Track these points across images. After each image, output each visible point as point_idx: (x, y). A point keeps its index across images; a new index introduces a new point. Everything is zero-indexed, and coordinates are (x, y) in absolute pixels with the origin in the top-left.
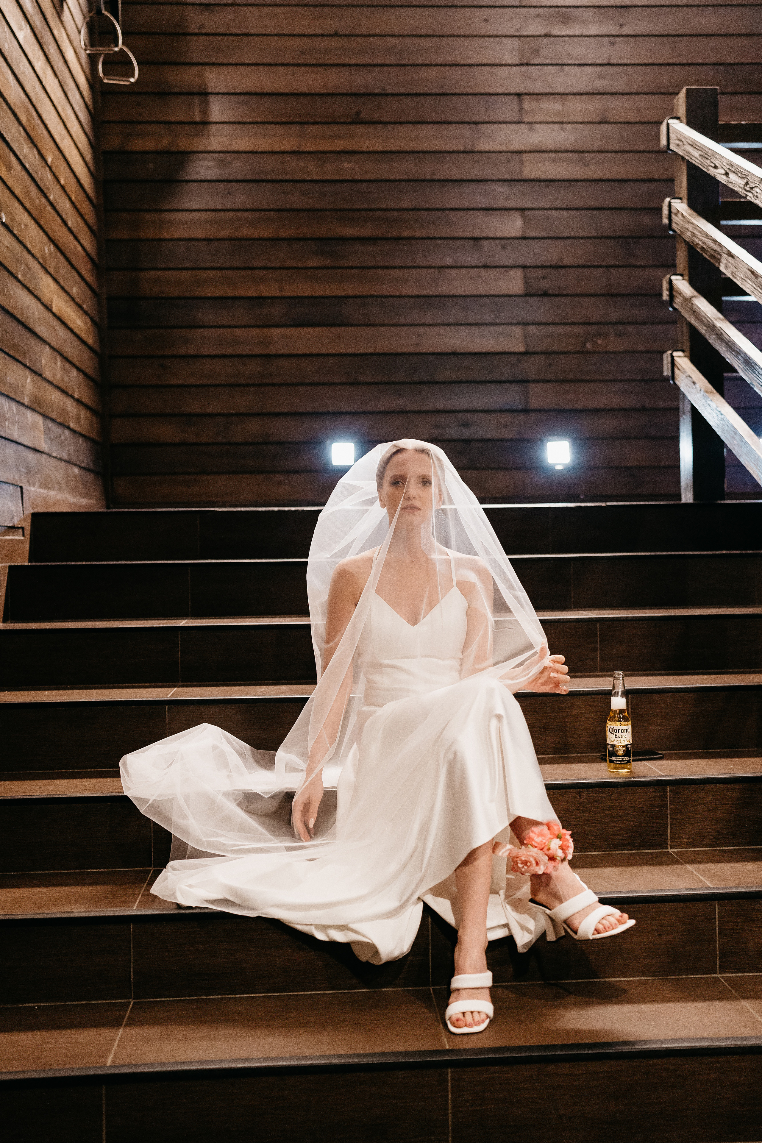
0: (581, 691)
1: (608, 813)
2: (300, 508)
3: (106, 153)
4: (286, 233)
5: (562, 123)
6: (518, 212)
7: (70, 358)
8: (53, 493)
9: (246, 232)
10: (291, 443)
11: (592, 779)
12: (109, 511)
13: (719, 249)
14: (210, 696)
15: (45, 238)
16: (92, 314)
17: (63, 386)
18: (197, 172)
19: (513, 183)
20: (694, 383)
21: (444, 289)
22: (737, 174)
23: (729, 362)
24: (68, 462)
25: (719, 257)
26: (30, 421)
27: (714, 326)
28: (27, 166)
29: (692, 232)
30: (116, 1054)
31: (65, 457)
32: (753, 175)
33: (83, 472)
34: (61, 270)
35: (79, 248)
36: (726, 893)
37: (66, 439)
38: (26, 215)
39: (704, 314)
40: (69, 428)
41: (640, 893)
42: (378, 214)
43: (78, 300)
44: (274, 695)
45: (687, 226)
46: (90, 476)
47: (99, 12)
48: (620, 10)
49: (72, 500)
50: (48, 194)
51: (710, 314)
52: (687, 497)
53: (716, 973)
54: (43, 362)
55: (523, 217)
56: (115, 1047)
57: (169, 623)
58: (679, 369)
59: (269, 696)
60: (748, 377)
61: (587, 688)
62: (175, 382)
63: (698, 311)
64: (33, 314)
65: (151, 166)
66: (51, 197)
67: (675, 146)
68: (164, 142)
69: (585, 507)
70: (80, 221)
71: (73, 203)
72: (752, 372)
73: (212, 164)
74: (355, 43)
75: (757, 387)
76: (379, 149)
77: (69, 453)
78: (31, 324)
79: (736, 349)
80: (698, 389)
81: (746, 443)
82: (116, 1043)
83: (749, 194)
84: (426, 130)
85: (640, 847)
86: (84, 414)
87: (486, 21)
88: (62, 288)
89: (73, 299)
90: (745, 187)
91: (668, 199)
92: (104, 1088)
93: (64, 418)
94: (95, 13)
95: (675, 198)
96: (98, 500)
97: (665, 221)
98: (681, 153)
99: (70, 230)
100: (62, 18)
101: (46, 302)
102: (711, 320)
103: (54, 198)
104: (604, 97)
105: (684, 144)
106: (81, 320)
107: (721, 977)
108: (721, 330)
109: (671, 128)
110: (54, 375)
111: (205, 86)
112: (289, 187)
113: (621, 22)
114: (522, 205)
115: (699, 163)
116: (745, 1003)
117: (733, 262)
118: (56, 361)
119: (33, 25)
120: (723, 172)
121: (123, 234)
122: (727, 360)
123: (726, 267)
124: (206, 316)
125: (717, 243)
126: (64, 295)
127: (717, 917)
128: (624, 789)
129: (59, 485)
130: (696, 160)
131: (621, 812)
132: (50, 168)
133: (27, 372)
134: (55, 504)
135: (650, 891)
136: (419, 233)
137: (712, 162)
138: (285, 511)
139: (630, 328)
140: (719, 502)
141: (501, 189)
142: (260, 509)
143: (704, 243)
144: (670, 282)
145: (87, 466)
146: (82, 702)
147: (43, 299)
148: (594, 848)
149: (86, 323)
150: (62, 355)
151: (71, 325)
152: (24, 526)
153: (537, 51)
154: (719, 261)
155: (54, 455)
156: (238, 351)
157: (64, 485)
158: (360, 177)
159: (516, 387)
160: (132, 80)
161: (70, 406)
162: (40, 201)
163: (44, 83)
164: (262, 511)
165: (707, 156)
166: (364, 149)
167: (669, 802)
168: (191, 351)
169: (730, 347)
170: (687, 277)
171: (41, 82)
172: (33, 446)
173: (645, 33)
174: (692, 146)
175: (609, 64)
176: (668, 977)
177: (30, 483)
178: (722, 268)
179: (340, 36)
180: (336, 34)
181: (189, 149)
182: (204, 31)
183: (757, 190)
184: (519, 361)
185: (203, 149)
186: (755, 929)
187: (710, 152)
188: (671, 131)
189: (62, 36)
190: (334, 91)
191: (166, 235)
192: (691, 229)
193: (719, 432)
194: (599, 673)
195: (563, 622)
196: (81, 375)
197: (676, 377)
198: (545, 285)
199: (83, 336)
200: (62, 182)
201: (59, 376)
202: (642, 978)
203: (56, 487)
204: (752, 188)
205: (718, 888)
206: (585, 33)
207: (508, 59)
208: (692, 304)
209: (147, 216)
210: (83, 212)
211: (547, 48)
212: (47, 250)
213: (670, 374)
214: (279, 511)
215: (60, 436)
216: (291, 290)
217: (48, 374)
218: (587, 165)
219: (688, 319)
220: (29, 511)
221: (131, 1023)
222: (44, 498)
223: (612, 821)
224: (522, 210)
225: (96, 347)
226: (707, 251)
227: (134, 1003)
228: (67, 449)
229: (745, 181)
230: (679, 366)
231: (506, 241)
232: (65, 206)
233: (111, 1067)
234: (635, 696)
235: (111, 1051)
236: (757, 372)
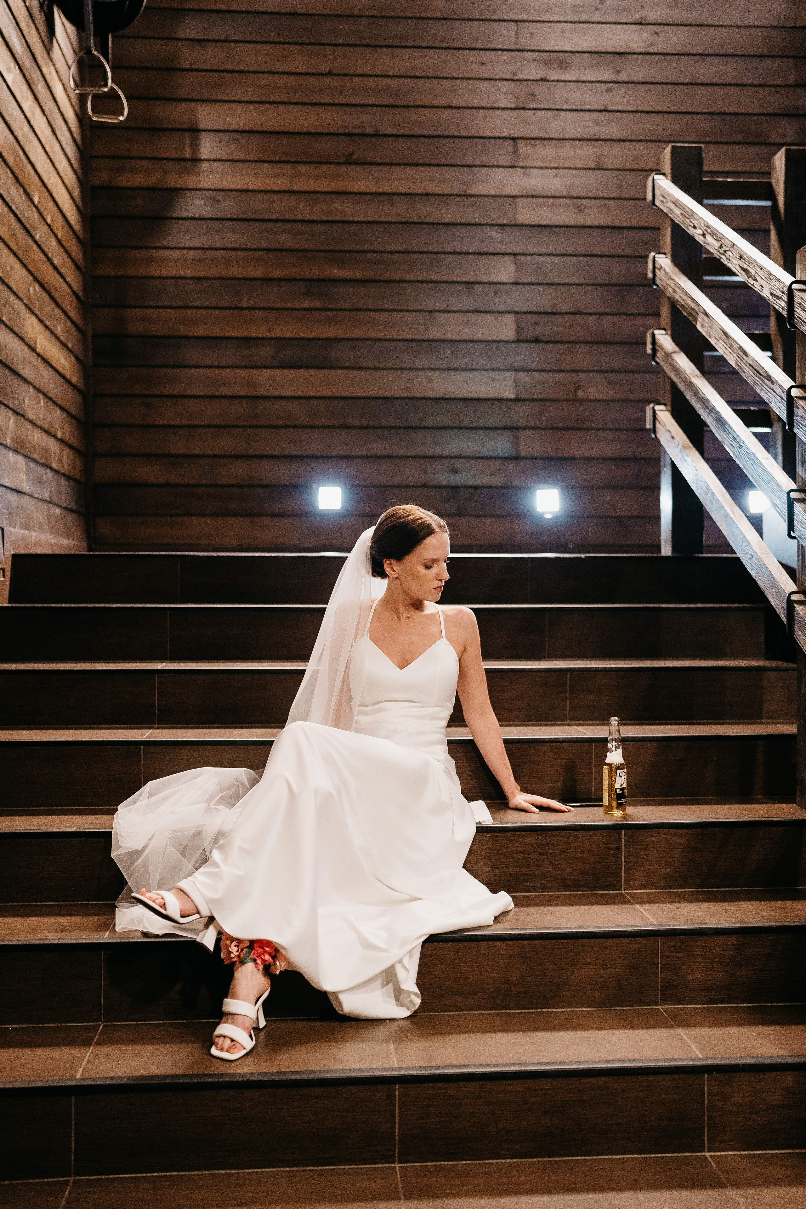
0: (546, 738)
1: (564, 855)
2: (281, 554)
3: (93, 188)
4: (277, 273)
5: (556, 168)
6: (512, 257)
7: (54, 398)
8: (34, 534)
9: (234, 272)
10: (279, 486)
11: (550, 823)
12: (92, 553)
13: (696, 308)
14: (185, 737)
15: (30, 278)
16: (76, 352)
17: (45, 426)
18: (187, 210)
19: (507, 228)
20: (673, 437)
21: (435, 333)
22: (712, 236)
23: (703, 419)
24: (50, 502)
25: (696, 315)
26: (12, 462)
27: (691, 383)
28: (14, 208)
29: (673, 289)
30: (85, 1068)
31: (47, 497)
32: (726, 238)
33: (65, 513)
34: (46, 310)
35: (65, 286)
36: (668, 930)
37: (48, 480)
38: (12, 256)
39: (682, 371)
40: (51, 468)
41: (587, 929)
42: (369, 256)
43: (63, 339)
44: (247, 737)
45: (668, 282)
46: (72, 516)
47: (89, 52)
48: (617, 56)
49: (53, 540)
50: (34, 234)
51: (688, 371)
52: (666, 550)
53: (657, 1005)
54: (26, 403)
55: (516, 262)
56: (84, 1063)
57: (147, 666)
58: (660, 423)
59: (242, 738)
60: (720, 435)
61: (553, 736)
62: (160, 422)
63: (677, 366)
64: (17, 355)
65: (140, 202)
66: (37, 237)
67: (659, 202)
68: (153, 179)
69: (564, 558)
70: (66, 257)
71: (59, 241)
72: (723, 430)
73: (202, 202)
74: (349, 83)
75: (727, 446)
76: (372, 190)
77: (50, 494)
78: (15, 366)
79: (709, 407)
80: (677, 444)
81: (717, 500)
82: (86, 1060)
83: (723, 256)
84: (420, 173)
85: (596, 887)
86: (66, 454)
87: (482, 64)
88: (47, 327)
89: (57, 338)
90: (720, 250)
91: (652, 254)
92: (73, 1098)
93: (47, 459)
94: (84, 54)
95: (659, 253)
96: (79, 540)
97: (650, 275)
98: (665, 210)
99: (55, 268)
100: (51, 55)
101: (30, 343)
102: (689, 376)
103: (40, 238)
104: (601, 143)
105: (667, 202)
106: (66, 360)
107: (661, 1008)
108: (697, 388)
109: (656, 184)
110: (38, 415)
111: (196, 122)
112: (280, 225)
113: (619, 69)
114: (515, 251)
115: (680, 222)
116: (680, 1031)
117: (708, 322)
118: (39, 403)
119: (22, 67)
120: (701, 232)
121: (109, 271)
122: (702, 417)
123: (702, 326)
124: (193, 355)
125: (695, 302)
126: (48, 334)
127: (660, 952)
128: (581, 833)
129: (40, 525)
130: (678, 218)
131: (577, 855)
132: (36, 207)
133: (10, 413)
134: (35, 545)
135: (598, 927)
136: (411, 276)
137: (691, 222)
138: (265, 557)
139: (623, 377)
140: (697, 555)
141: (495, 233)
142: (241, 554)
143: (683, 300)
144: (653, 336)
145: (69, 507)
146: (60, 741)
147: (27, 340)
148: (551, 889)
149: (70, 362)
150: (45, 395)
151: (54, 364)
152: (4, 567)
153: (533, 95)
154: (696, 319)
155: (36, 495)
156: (226, 392)
157: (45, 526)
158: (351, 219)
159: (507, 433)
160: (121, 118)
161: (53, 446)
162: (26, 242)
163: (32, 123)
164: (243, 557)
165: (687, 215)
166: (355, 190)
167: (623, 846)
168: (177, 391)
169: (705, 404)
170: (669, 332)
171: (29, 122)
172: (14, 487)
173: (643, 80)
174: (674, 203)
175: (605, 111)
176: (613, 1008)
177: (12, 524)
178: (699, 327)
179: (335, 75)
180: (330, 73)
181: (179, 186)
182: (194, 67)
183: (730, 253)
184: (510, 408)
185: (193, 186)
186: (695, 964)
187: (690, 212)
188: (656, 187)
189: (51, 74)
190: (327, 131)
191: (154, 272)
192: (672, 285)
193: (694, 488)
194: (568, 722)
195: (533, 672)
196: (65, 415)
197: (657, 430)
198: (537, 331)
199: (67, 374)
200: (49, 221)
201: (42, 416)
202: (587, 1009)
203: (37, 528)
204: (725, 251)
205: (662, 925)
206: (582, 79)
207: (503, 102)
208: (672, 359)
209: (135, 253)
210: (68, 249)
211: (543, 93)
212: (32, 291)
213: (651, 427)
214: (260, 557)
215: (42, 476)
216: (281, 331)
217: (31, 415)
218: (581, 211)
219: (669, 374)
220: (10, 552)
221: (100, 1043)
222: (25, 539)
223: (568, 863)
224: (515, 255)
225: (81, 385)
226: (686, 308)
227: (104, 1025)
228: (49, 490)
229: (720, 244)
230: (660, 421)
231: (499, 286)
232: (50, 244)
233: (81, 1079)
234: (598, 744)
235: (81, 1066)
236: (727, 431)
